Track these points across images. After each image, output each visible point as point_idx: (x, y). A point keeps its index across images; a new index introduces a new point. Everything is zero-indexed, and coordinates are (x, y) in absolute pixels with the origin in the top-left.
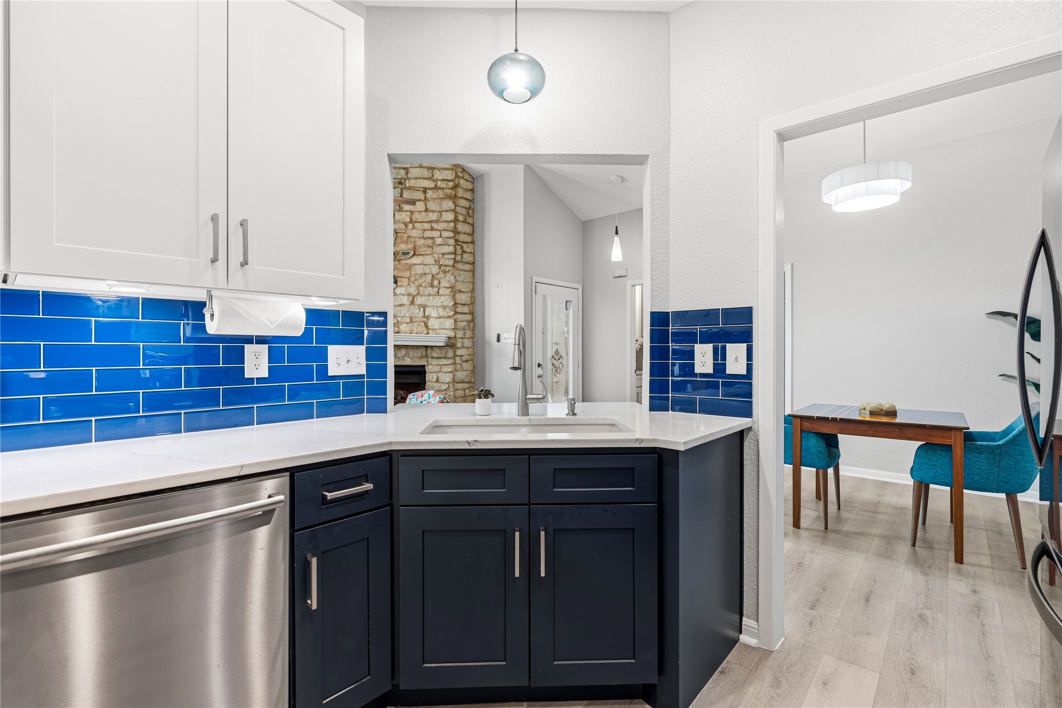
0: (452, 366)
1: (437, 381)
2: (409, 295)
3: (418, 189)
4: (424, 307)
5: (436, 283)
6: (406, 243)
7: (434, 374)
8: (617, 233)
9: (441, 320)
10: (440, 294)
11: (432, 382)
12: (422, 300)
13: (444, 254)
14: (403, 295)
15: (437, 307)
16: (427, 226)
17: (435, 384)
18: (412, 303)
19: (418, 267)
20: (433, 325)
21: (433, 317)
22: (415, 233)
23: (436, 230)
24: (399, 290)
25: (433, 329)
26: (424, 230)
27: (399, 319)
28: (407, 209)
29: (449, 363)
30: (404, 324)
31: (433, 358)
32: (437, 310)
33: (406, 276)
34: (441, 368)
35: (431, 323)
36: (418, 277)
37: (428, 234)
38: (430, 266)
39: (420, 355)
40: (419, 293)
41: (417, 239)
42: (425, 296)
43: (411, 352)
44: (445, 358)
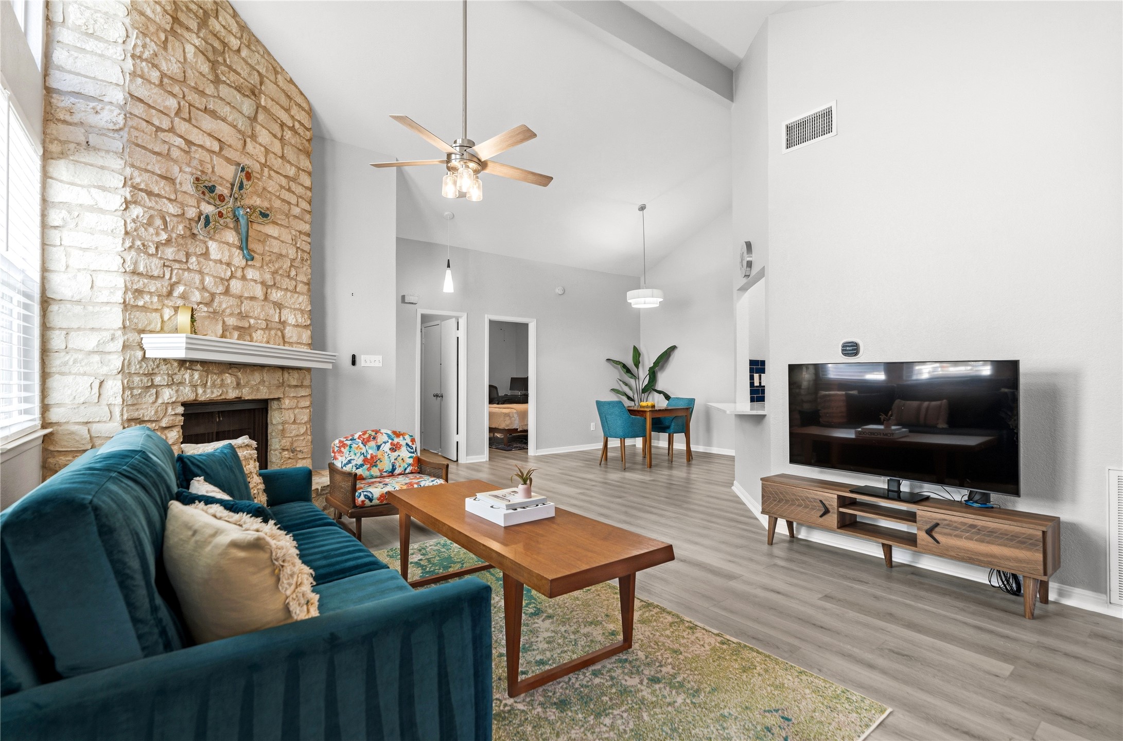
0: (309, 398)
1: (294, 422)
2: (263, 283)
3: (274, 117)
4: (279, 306)
5: (293, 273)
6: (260, 196)
7: (290, 412)
8: (449, 266)
9: (300, 329)
10: (297, 290)
11: (288, 423)
12: (279, 295)
13: (300, 232)
14: (255, 281)
15: (295, 309)
16: (284, 182)
17: (293, 426)
18: (266, 298)
19: (275, 242)
20: (291, 337)
21: (290, 325)
22: (272, 186)
23: (293, 193)
24: (251, 273)
25: (289, 343)
26: (282, 187)
27: (252, 321)
28: (263, 143)
29: (306, 394)
30: (259, 332)
31: (289, 386)
32: (295, 315)
33: (258, 252)
34: (298, 402)
35: (289, 331)
36: (274, 259)
37: (286, 195)
38: (287, 245)
39: (276, 382)
40: (275, 284)
41: (274, 198)
42: (281, 289)
43: (266, 376)
44: (301, 386)
